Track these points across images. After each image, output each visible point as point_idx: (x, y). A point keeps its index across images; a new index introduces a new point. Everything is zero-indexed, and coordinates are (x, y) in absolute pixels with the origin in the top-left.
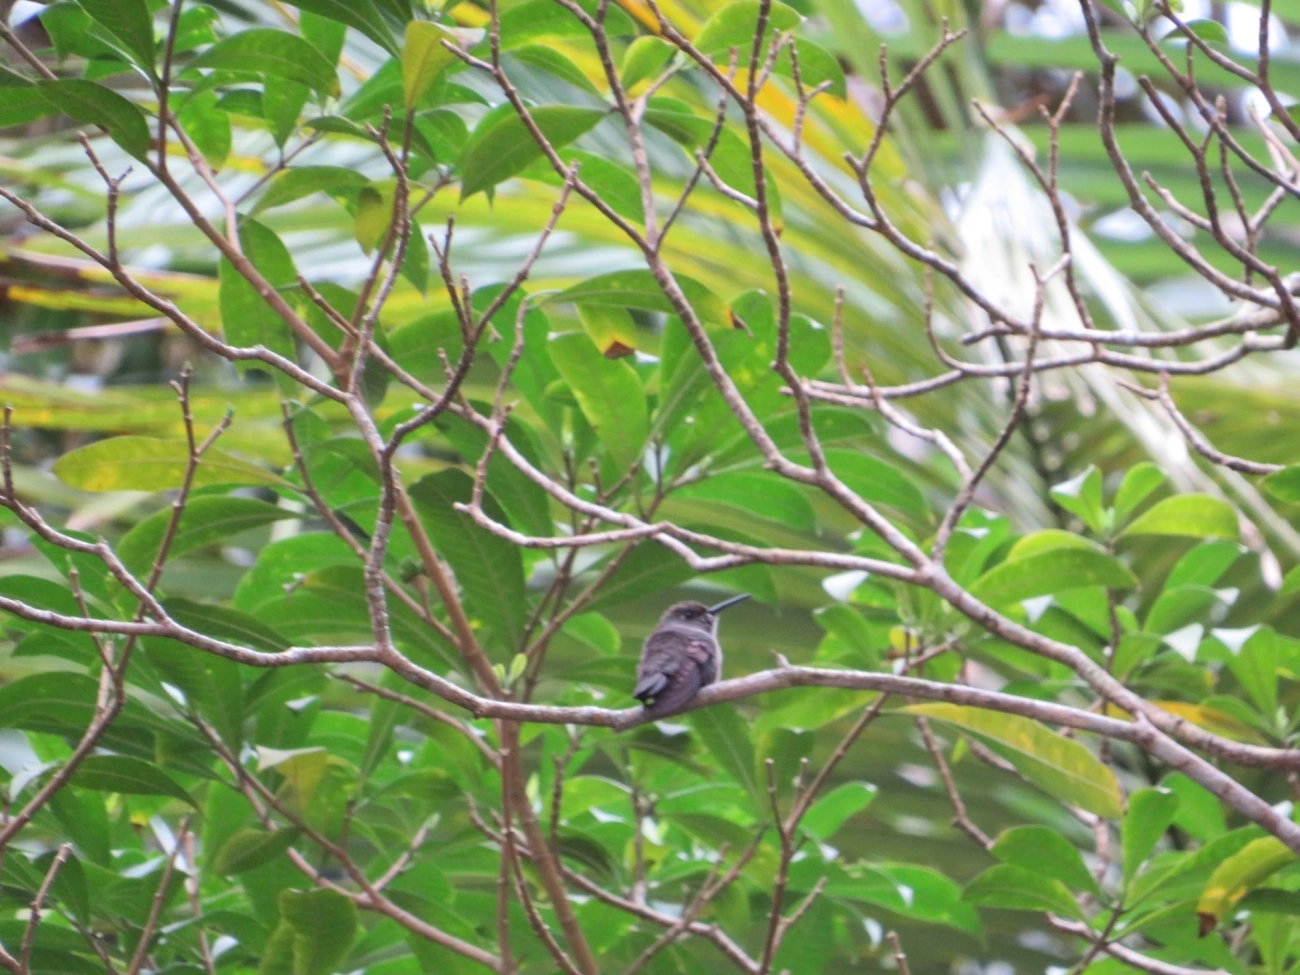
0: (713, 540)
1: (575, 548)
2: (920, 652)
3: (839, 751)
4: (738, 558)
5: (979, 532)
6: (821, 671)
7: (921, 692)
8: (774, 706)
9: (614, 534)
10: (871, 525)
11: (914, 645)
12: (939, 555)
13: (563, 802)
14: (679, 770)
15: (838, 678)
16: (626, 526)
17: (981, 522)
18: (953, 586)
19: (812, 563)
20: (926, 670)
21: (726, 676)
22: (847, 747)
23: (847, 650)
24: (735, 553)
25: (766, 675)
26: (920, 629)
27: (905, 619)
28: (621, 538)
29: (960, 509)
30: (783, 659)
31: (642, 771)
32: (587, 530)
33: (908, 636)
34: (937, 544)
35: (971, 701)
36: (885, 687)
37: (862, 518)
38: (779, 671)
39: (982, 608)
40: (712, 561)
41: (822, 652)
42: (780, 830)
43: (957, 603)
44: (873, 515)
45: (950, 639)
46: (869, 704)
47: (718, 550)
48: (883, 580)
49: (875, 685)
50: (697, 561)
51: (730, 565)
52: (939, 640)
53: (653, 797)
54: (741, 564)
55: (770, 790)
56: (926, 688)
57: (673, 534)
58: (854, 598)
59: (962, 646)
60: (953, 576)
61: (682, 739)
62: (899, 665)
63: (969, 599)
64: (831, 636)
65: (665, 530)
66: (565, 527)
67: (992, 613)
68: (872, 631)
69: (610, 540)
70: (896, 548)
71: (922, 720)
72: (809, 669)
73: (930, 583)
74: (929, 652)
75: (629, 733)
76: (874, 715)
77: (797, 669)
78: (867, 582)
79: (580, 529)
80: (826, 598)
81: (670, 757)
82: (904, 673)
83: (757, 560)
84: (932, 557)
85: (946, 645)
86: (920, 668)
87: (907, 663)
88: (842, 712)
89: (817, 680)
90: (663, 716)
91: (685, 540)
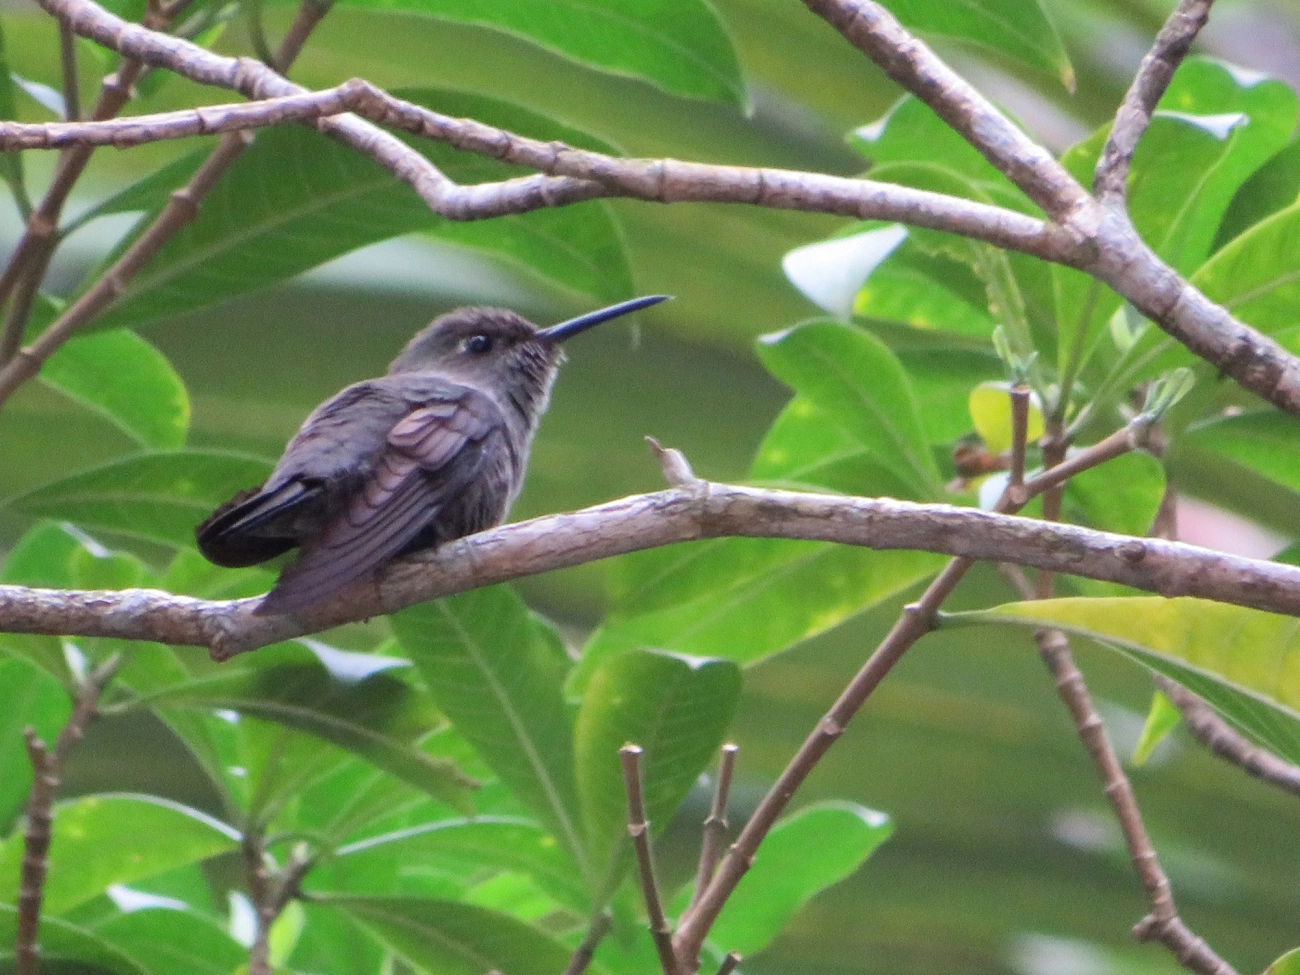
0: (491, 133)
1: (77, 153)
2: (1054, 453)
3: (826, 724)
4: (559, 181)
5: (1219, 123)
6: (784, 496)
7: (1061, 557)
8: (645, 599)
9: (213, 114)
10: (929, 93)
11: (1037, 431)
12: (1114, 179)
13: (50, 863)
14: (374, 777)
15: (829, 514)
16: (247, 91)
17: (1224, 95)
18: (1154, 267)
19: (760, 197)
20: (1067, 503)
21: (532, 508)
22: (845, 715)
23: (848, 446)
24: (551, 169)
25: (634, 504)
26: (1053, 391)
27: (1014, 361)
28: (233, 124)
29: (1176, 52)
30: (678, 462)
31: (269, 782)
32: (114, 102)
33: (1020, 404)
34: (1112, 148)
35: (1201, 582)
36: (961, 544)
37: (903, 73)
38: (670, 495)
39: (1235, 328)
40: (483, 192)
41: (772, 453)
42: (662, 940)
43: (1164, 315)
44: (932, 65)
45: (1133, 419)
46: (914, 593)
47: (504, 161)
48: (951, 249)
49: (935, 536)
50: (444, 189)
51: (534, 202)
52: (1103, 423)
53: (301, 852)
54: (564, 198)
55: (634, 830)
56: (1075, 545)
57: (380, 116)
58: (863, 303)
59: (1165, 440)
60: (1151, 238)
61: (383, 690)
62: (992, 488)
63: (1197, 301)
64: (801, 408)
65: (355, 103)
66: (47, 95)
67: (1262, 343)
68: (918, 395)
69: (201, 128)
70: (996, 159)
71: (1059, 640)
72: (755, 492)
73: (1088, 256)
74: (1075, 454)
75: (237, 671)
76: (926, 623)
77: (715, 488)
78: (900, 257)
79: (90, 100)
80: (790, 300)
81: (350, 741)
82: (1010, 508)
83: (611, 186)
84: (1096, 186)
85: (1127, 433)
86: (1050, 497)
87: (1016, 479)
88: (828, 620)
89: (773, 519)
90: (318, 624)
91: (412, 131)
